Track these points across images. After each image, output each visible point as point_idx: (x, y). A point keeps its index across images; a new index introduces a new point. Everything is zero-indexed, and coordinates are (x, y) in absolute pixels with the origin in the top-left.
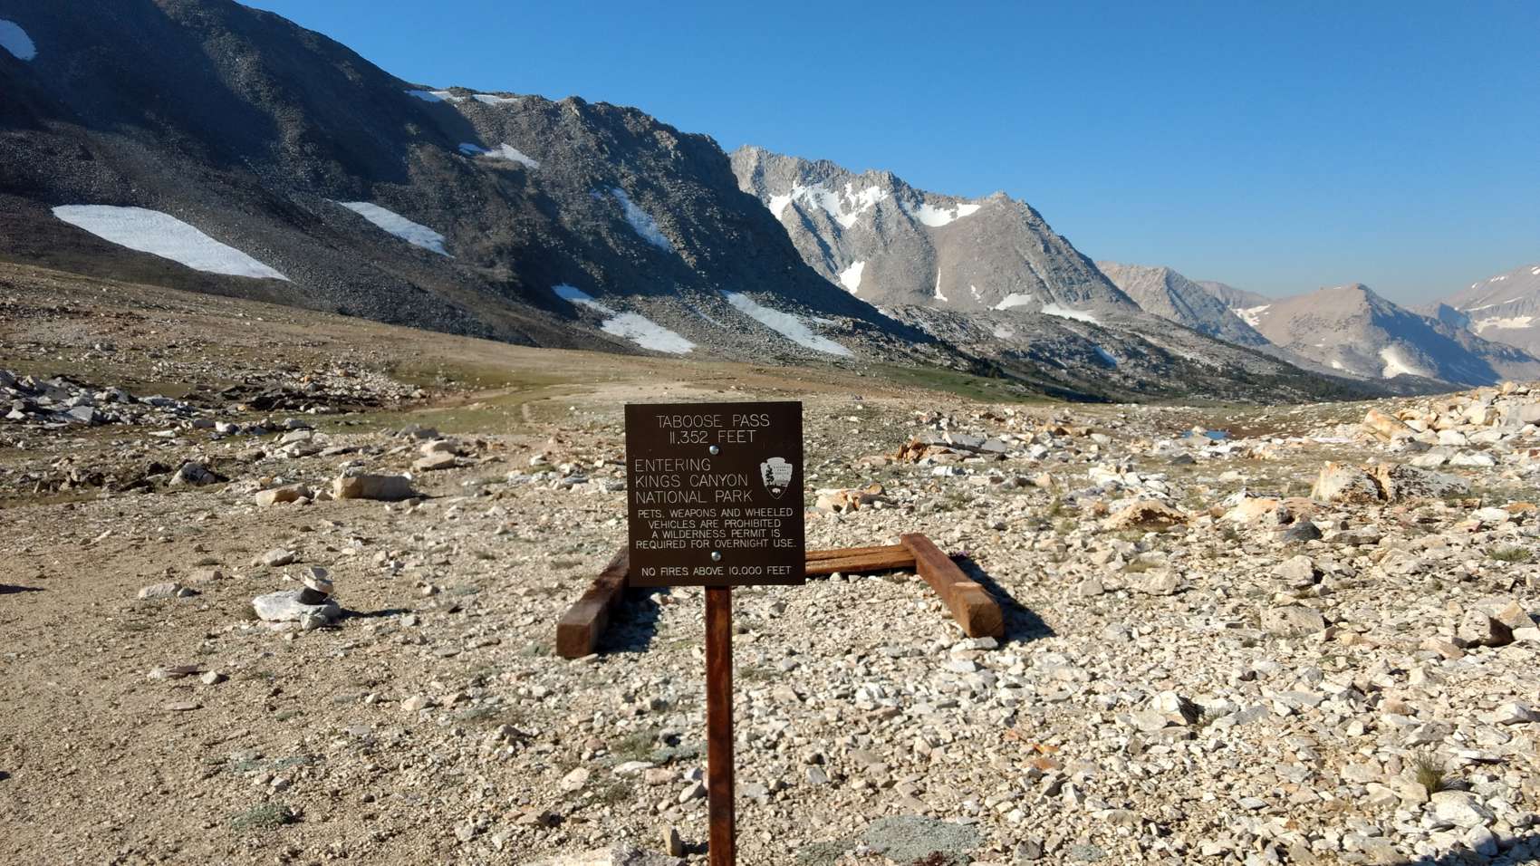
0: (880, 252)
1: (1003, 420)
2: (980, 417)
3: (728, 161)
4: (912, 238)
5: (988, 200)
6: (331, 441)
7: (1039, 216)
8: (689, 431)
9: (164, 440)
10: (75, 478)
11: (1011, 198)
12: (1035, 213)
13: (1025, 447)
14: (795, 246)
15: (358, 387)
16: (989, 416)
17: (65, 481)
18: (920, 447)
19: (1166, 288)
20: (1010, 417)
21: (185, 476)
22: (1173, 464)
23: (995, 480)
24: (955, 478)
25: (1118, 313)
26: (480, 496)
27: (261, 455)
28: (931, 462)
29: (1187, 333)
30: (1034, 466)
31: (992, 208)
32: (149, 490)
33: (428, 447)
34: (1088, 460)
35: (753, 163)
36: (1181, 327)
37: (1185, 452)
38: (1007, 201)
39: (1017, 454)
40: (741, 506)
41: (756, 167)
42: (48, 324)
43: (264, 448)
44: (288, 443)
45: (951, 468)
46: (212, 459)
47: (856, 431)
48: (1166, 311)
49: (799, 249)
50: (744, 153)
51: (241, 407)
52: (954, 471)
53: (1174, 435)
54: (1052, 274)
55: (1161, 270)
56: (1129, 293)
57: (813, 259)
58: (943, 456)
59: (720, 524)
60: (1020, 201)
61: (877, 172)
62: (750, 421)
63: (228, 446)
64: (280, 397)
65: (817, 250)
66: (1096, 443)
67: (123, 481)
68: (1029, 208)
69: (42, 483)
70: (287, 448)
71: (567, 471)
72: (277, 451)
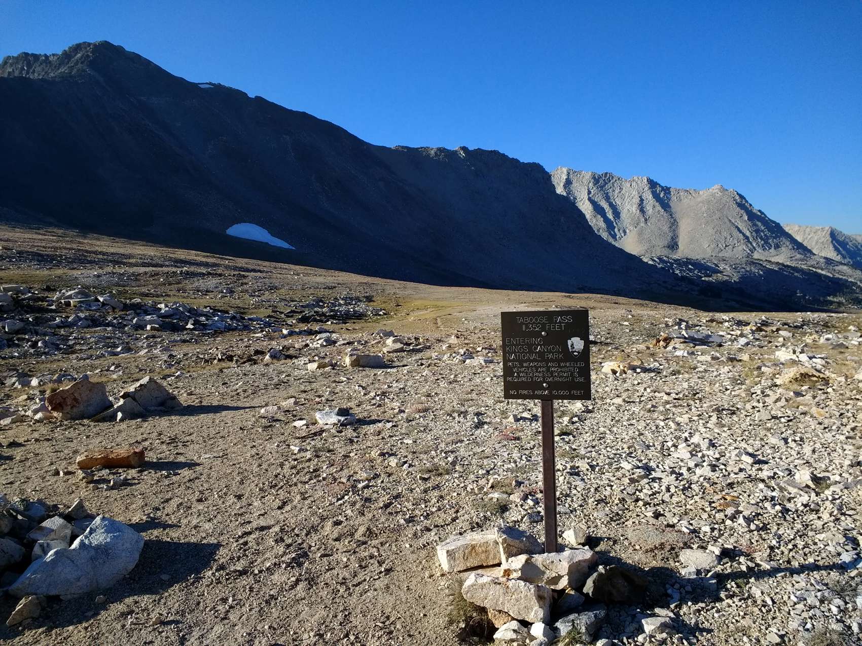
0: (642, 225)
1: (722, 323)
2: (707, 321)
3: (550, 176)
4: (663, 215)
5: (711, 190)
6: (340, 338)
7: (745, 199)
8: (532, 324)
9: (258, 338)
10: (220, 358)
11: (726, 188)
12: (741, 197)
13: (735, 339)
14: (590, 223)
15: (352, 310)
16: (712, 321)
17: (215, 359)
18: (667, 340)
19: (830, 239)
20: (726, 321)
21: (271, 356)
22: (832, 349)
23: (714, 358)
24: (689, 357)
25: (799, 256)
26: (418, 365)
27: (307, 345)
28: (674, 348)
29: (845, 268)
30: (740, 350)
31: (713, 195)
32: (255, 363)
33: (389, 341)
34: (776, 347)
35: (564, 177)
36: (841, 264)
37: (841, 342)
38: (723, 190)
39: (730, 343)
40: (559, 361)
41: (566, 179)
42: (202, 281)
43: (308, 342)
44: (319, 339)
45: (686, 351)
46: (283, 348)
47: (628, 331)
48: (832, 254)
49: (592, 225)
50: (559, 172)
51: (294, 322)
52: (688, 353)
53: (836, 331)
54: (754, 234)
55: (827, 228)
56: (805, 244)
57: (601, 231)
58: (682, 345)
59: (548, 370)
60: (732, 190)
61: (640, 178)
62: (562, 319)
63: (290, 341)
64: (313, 315)
65: (602, 225)
66: (783, 336)
67: (242, 358)
68: (738, 194)
69: (205, 360)
70: (320, 342)
71: (462, 353)
72: (315, 343)
